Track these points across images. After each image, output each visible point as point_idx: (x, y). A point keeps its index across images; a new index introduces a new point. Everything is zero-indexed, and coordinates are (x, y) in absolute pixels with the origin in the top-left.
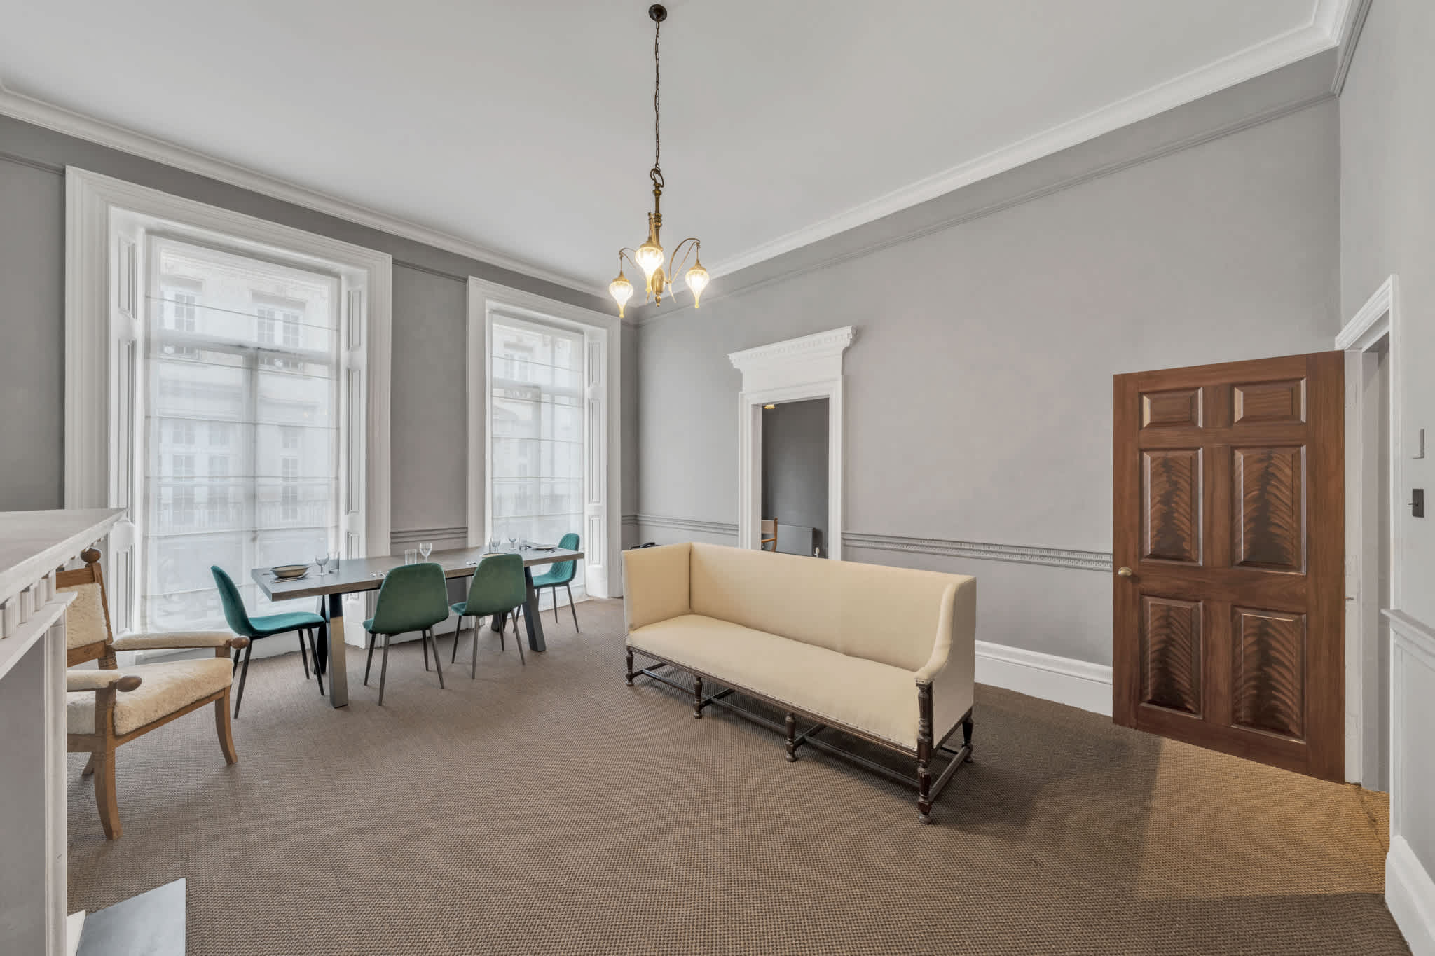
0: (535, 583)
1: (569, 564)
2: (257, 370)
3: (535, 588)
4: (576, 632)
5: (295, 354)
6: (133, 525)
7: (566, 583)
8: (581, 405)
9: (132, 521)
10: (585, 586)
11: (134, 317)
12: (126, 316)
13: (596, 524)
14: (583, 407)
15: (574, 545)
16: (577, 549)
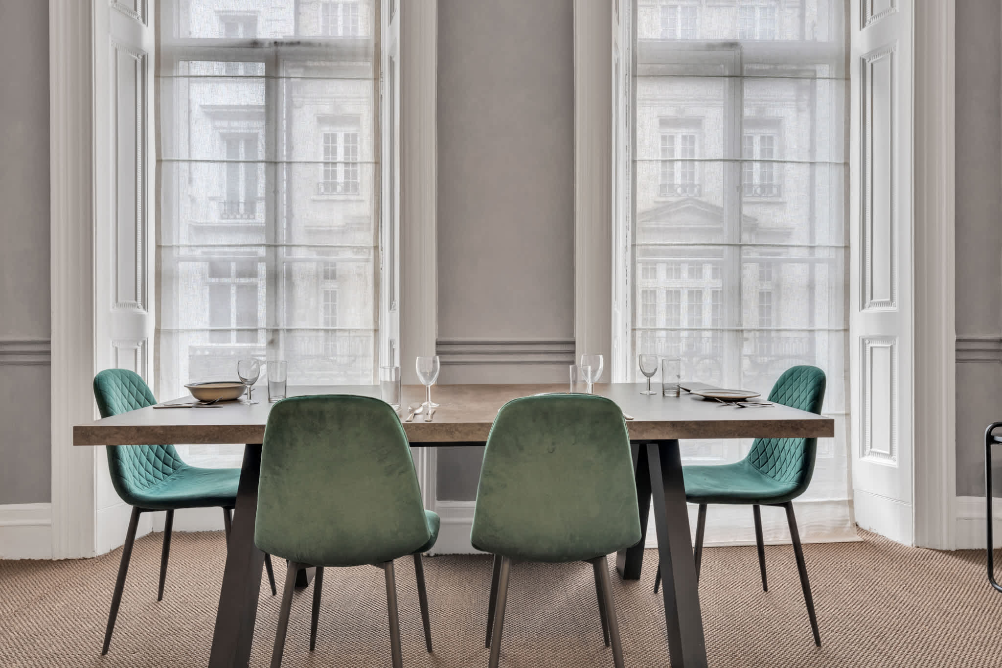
0: (691, 485)
1: (794, 445)
2: (277, 78)
3: (692, 498)
4: (812, 645)
5: (320, 45)
6: (144, 312)
7: (783, 500)
8: (843, 75)
9: (144, 308)
10: (851, 503)
11: (144, 21)
12: (132, 18)
13: (881, 358)
14: (848, 79)
15: (806, 396)
16: (816, 405)
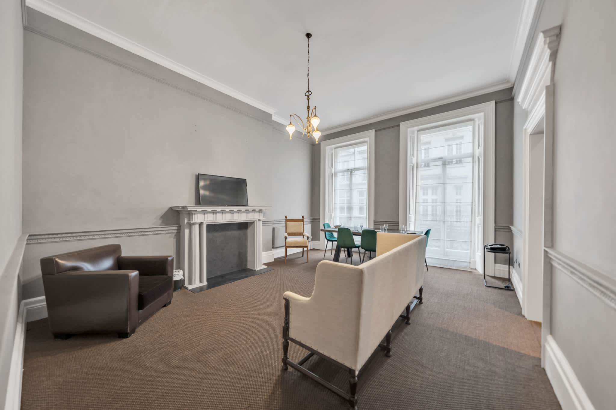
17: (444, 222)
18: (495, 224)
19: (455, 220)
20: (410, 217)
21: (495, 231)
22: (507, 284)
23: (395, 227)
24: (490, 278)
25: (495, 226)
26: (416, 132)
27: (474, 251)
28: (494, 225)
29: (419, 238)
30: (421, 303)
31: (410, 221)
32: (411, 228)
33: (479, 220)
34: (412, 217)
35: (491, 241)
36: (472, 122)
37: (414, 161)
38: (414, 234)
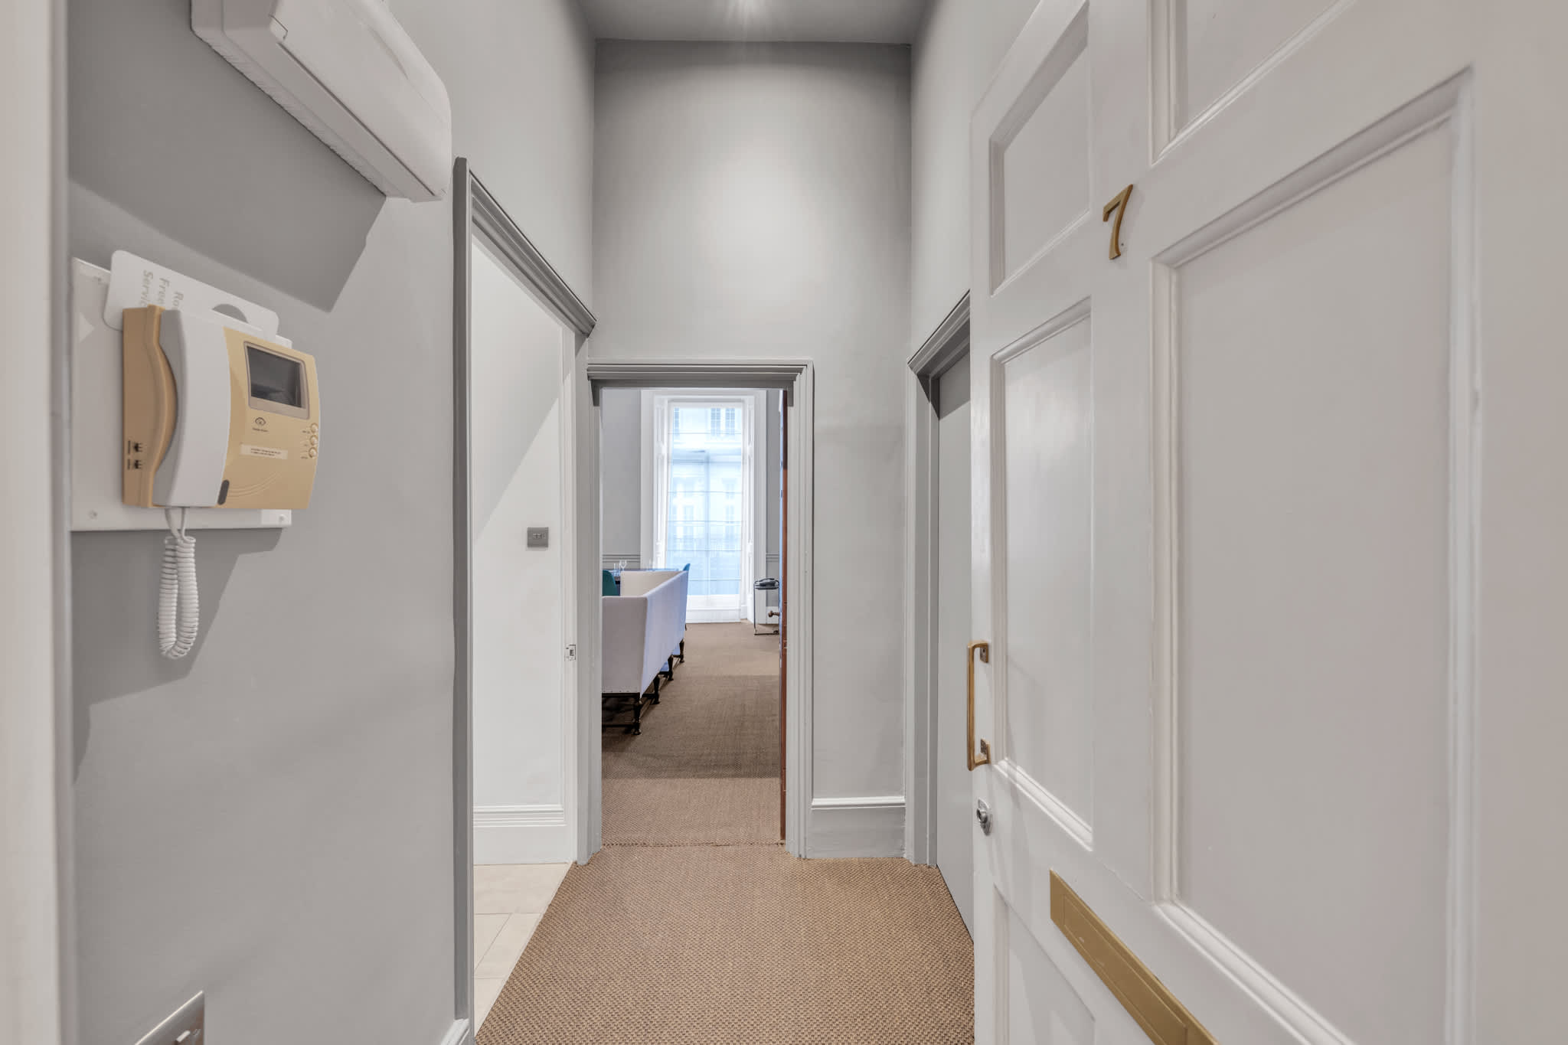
17: (707, 551)
18: (767, 552)
19: (723, 548)
20: (657, 546)
21: (767, 561)
22: (775, 629)
23: (635, 565)
24: (761, 626)
25: (767, 555)
26: (666, 402)
27: (745, 593)
28: (765, 554)
29: (678, 576)
30: (681, 662)
31: (658, 553)
32: (660, 563)
33: (749, 547)
34: (661, 545)
35: (763, 576)
36: (741, 404)
37: (664, 452)
38: (668, 574)
